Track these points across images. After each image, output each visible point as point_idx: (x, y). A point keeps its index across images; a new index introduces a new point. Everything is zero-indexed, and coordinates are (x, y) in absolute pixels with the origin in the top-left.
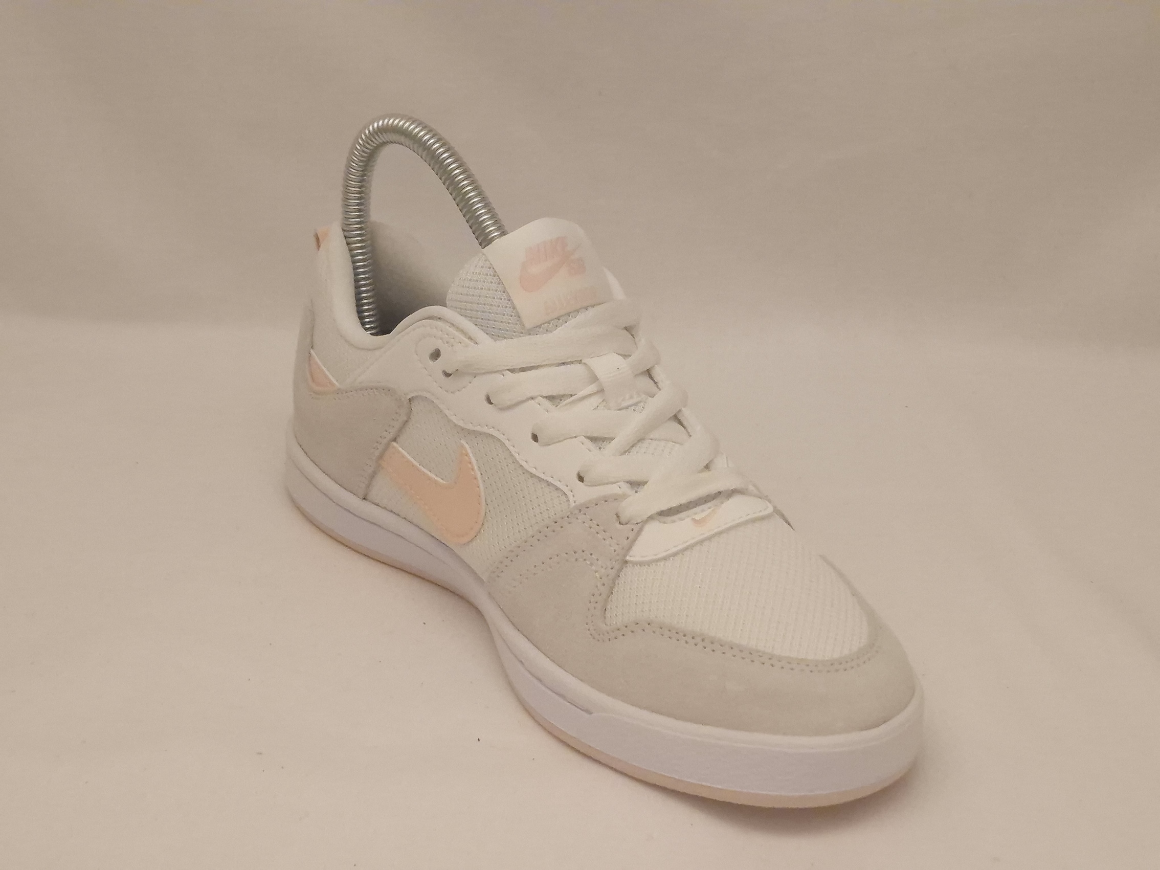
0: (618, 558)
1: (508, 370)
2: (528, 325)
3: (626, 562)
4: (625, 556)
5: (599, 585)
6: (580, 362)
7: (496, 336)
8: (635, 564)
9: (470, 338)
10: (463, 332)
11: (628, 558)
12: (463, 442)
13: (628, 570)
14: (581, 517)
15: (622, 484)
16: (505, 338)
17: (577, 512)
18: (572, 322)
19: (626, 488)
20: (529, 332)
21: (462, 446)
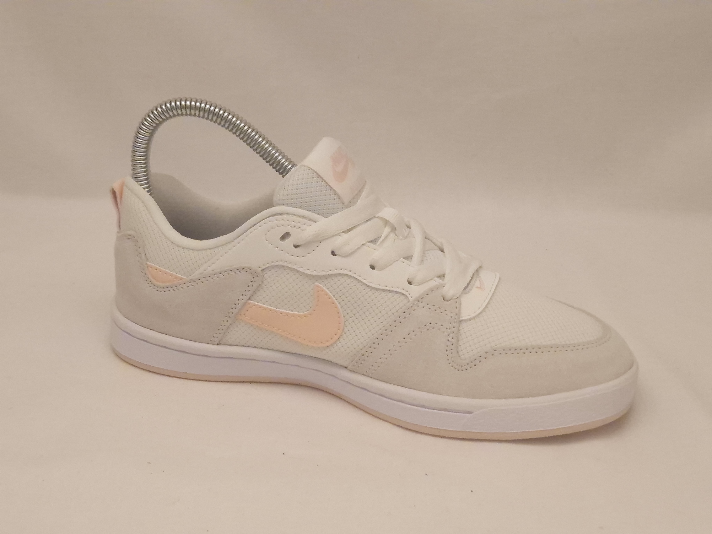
0: (455, 320)
1: (343, 232)
2: (346, 201)
3: (461, 321)
4: (459, 318)
5: (450, 339)
6: (375, 217)
7: (326, 215)
8: (466, 321)
9: (310, 220)
10: (304, 217)
11: (461, 319)
12: (317, 284)
13: (464, 325)
14: (420, 304)
15: (436, 279)
16: (333, 213)
17: (417, 302)
18: (364, 194)
19: (438, 280)
20: (348, 207)
21: (318, 286)
